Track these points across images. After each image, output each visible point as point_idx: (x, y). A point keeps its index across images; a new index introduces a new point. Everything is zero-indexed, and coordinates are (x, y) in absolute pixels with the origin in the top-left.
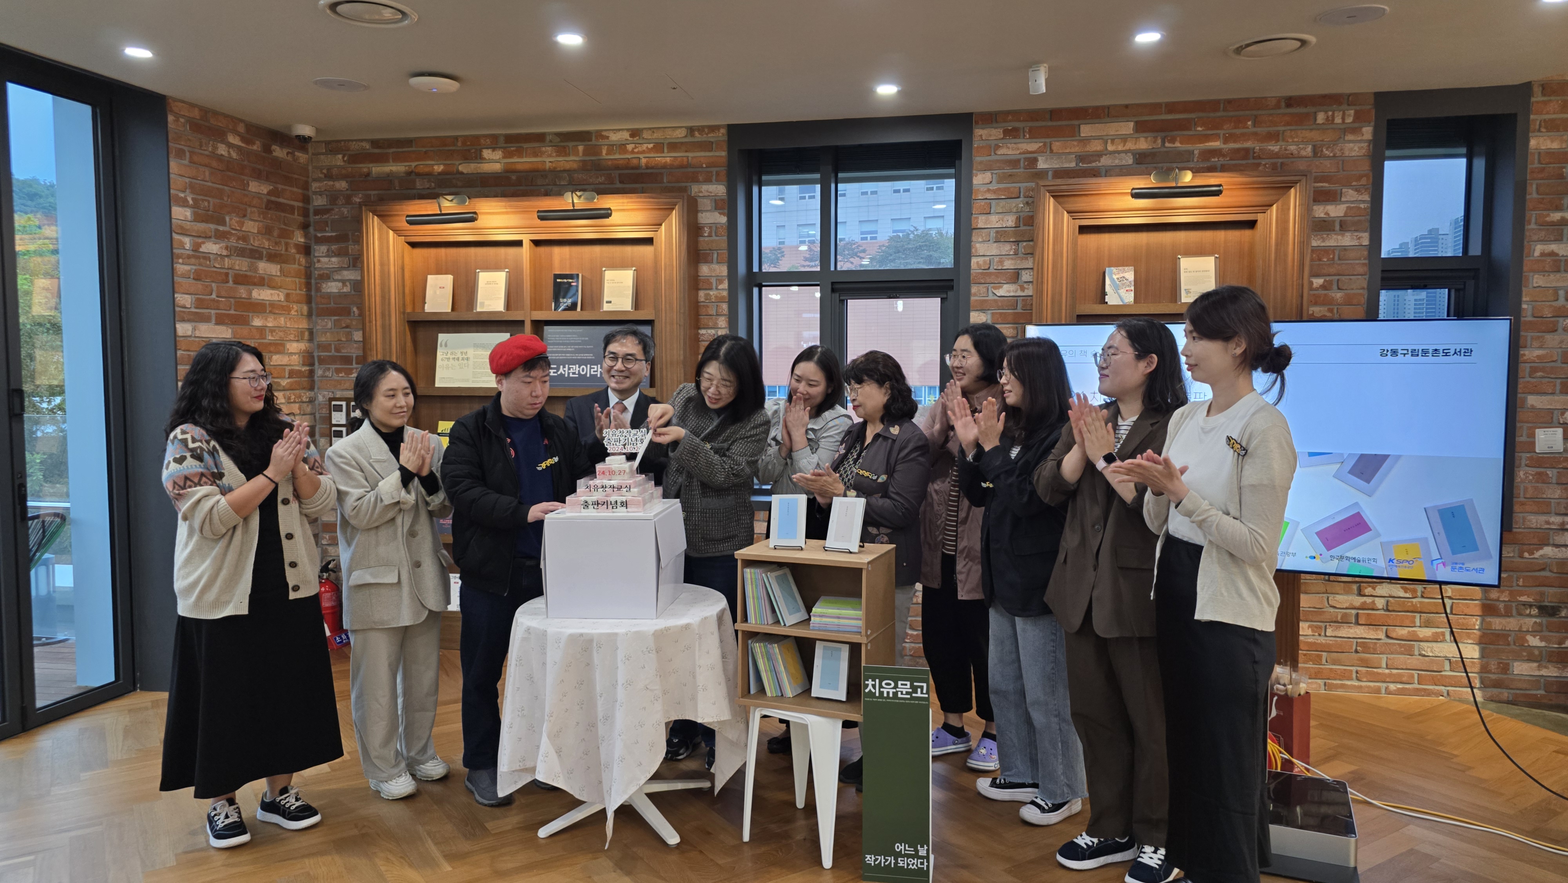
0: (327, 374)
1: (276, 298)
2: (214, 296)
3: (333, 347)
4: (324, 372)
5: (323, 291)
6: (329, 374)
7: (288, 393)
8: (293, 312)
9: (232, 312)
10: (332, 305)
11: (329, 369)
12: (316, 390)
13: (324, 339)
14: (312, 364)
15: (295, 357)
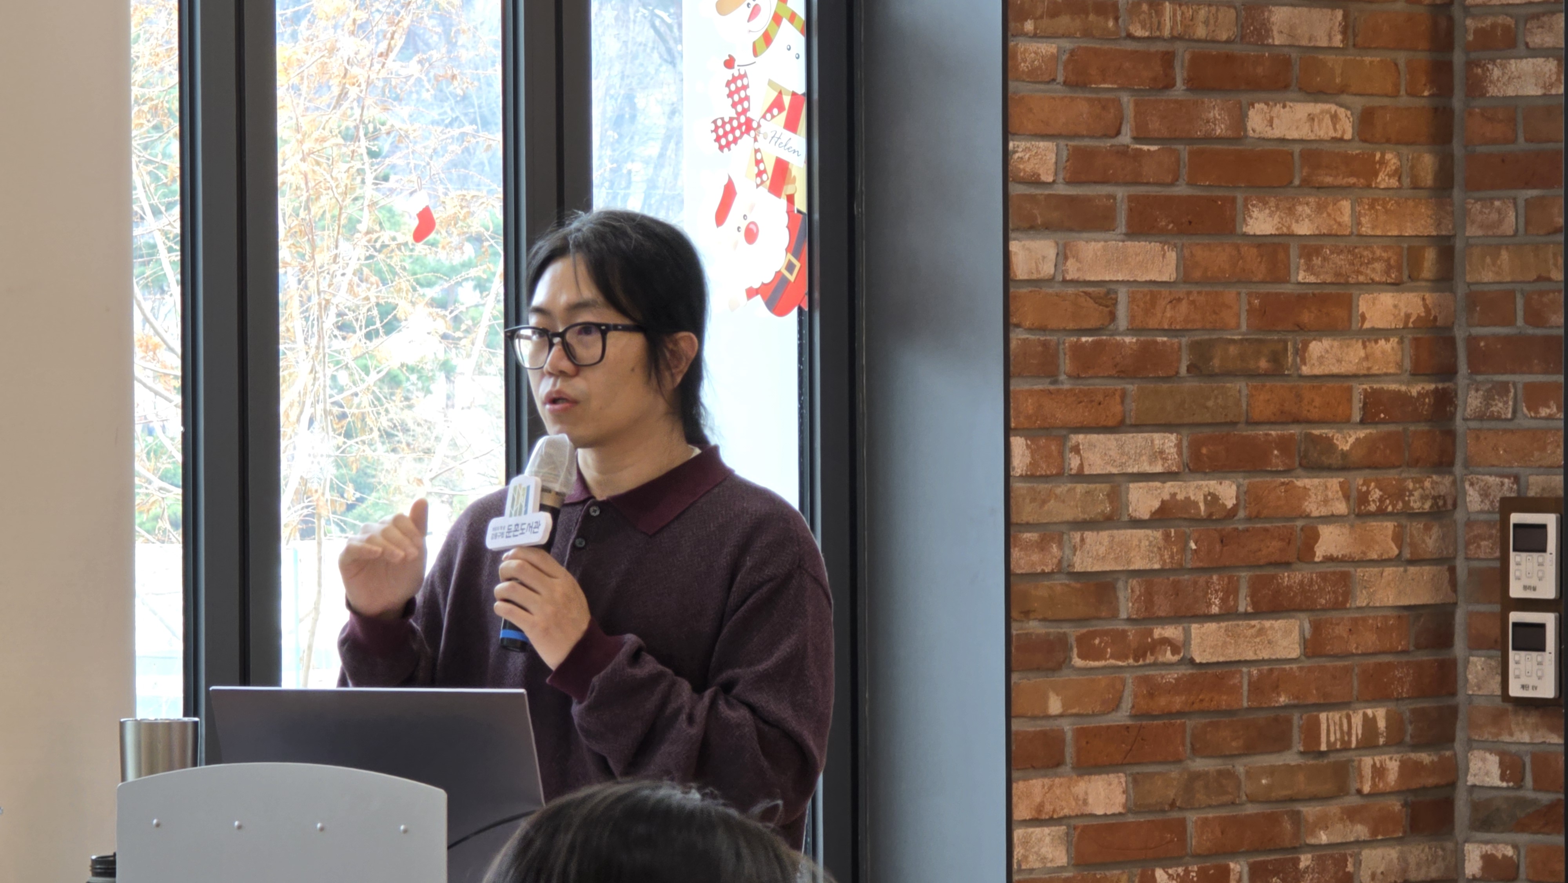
0: (1498, 407)
1: (1325, 131)
2: (1125, 138)
3: (1520, 302)
4: (1488, 399)
5: (1492, 91)
6: (1503, 407)
7: (1358, 480)
8: (1384, 180)
9: (1181, 190)
10: (1522, 144)
11: (1503, 389)
12: (1458, 469)
13: (1488, 276)
14: (1448, 372)
15: (1387, 347)
